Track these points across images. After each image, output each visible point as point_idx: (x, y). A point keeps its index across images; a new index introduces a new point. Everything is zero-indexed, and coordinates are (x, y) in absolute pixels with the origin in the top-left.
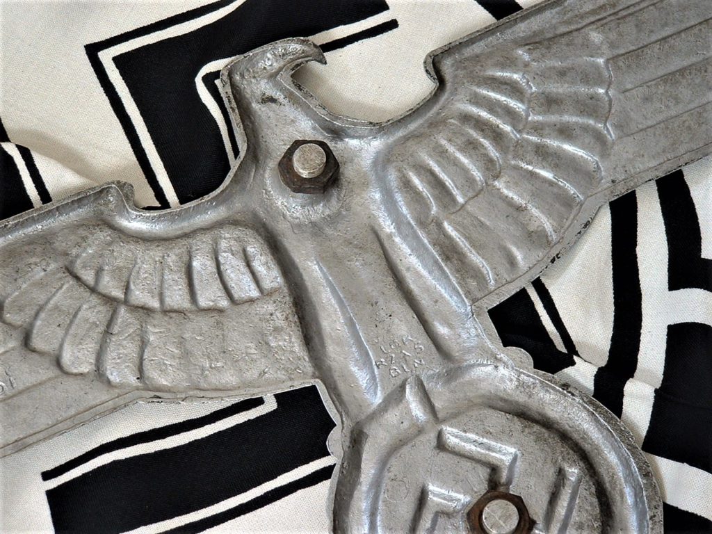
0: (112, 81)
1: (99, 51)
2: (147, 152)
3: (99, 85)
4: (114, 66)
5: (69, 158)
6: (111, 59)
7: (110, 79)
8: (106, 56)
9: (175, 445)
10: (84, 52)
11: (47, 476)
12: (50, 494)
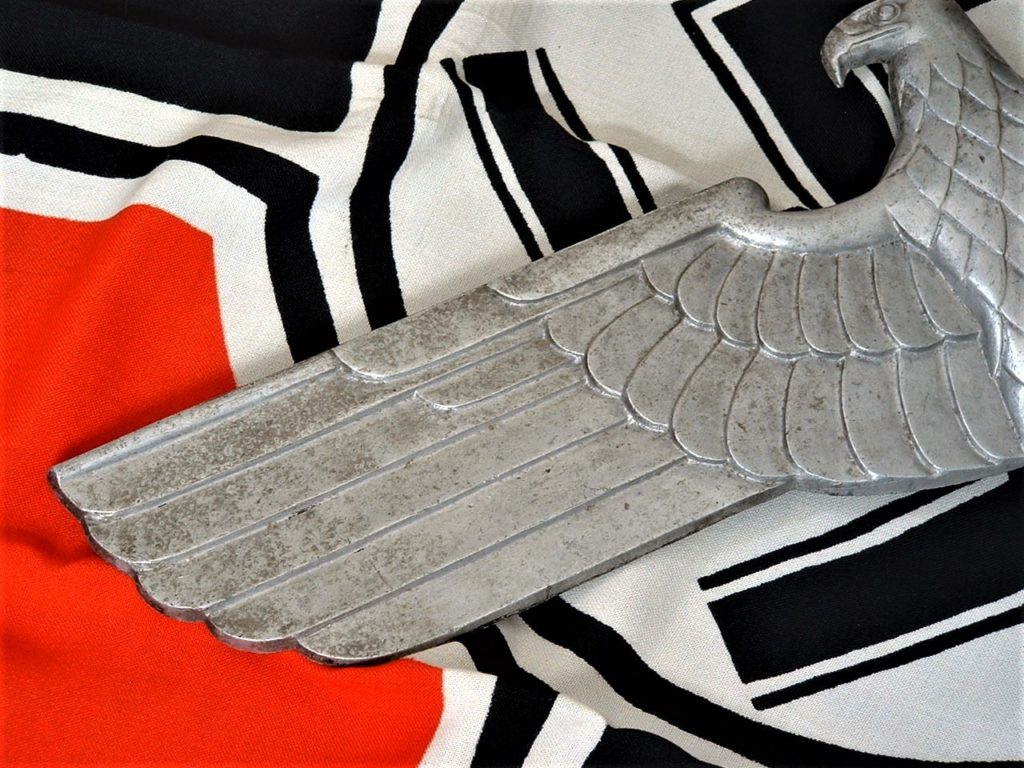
0: (717, 51)
1: (693, 10)
2: (778, 144)
3: (699, 56)
4: (715, 30)
5: (669, 157)
6: (710, 21)
7: (714, 47)
8: (703, 17)
9: (888, 538)
10: (672, 13)
11: (706, 583)
12: (715, 607)
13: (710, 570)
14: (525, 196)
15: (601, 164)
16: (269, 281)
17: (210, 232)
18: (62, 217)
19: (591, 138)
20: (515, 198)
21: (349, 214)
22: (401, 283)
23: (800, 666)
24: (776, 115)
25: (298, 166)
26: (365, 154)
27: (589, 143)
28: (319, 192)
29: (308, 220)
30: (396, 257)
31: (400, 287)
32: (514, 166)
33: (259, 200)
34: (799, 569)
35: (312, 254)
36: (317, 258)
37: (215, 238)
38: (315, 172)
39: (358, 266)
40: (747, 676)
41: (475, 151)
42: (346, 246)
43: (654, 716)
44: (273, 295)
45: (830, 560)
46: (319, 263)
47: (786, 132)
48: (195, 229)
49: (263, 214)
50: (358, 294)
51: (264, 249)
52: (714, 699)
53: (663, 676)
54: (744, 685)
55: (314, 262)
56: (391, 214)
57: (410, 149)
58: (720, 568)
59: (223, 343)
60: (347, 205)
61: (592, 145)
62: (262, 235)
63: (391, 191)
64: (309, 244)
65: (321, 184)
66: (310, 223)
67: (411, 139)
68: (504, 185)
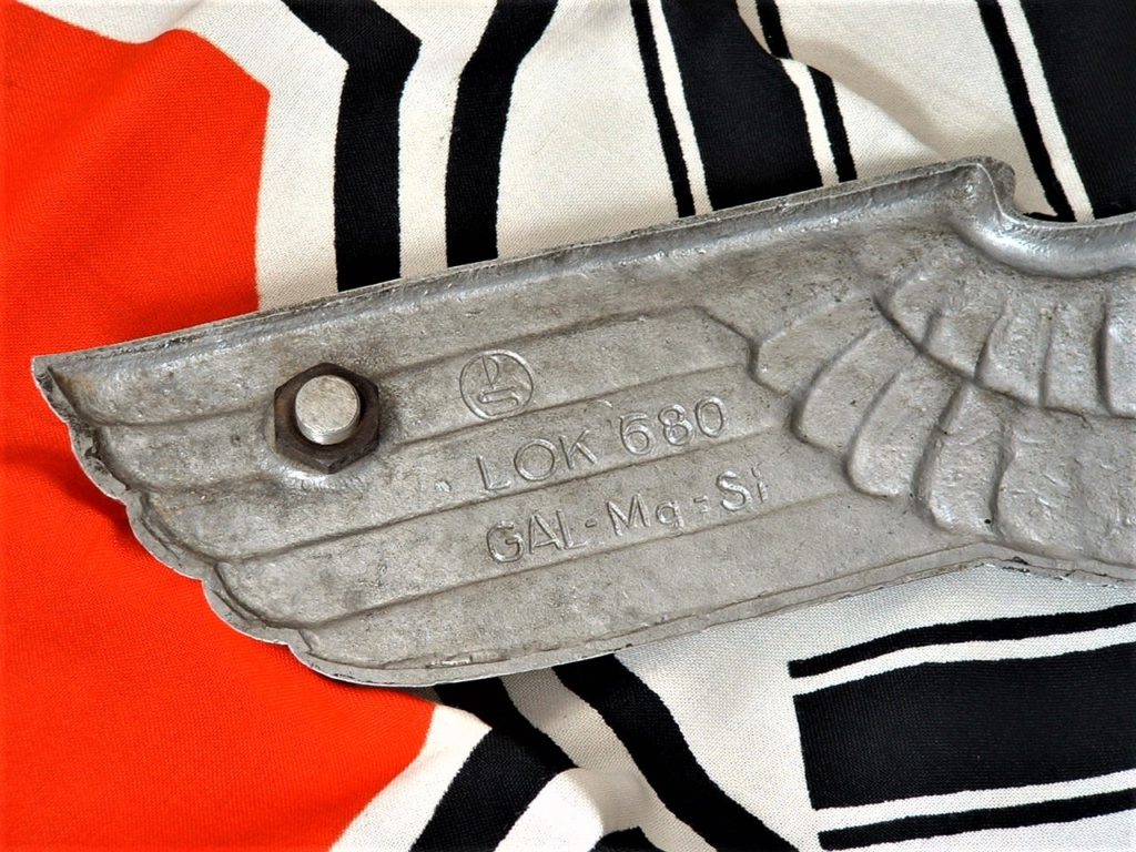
2: (1038, 113)
5: (897, 105)
11: (798, 669)
12: (802, 702)
13: (806, 653)
14: (689, 117)
15: (792, 91)
16: (332, 163)
17: (268, 85)
18: (90, 29)
19: (788, 55)
20: (675, 118)
21: (455, 98)
22: (500, 197)
23: (891, 798)
24: (1047, 76)
25: (397, 21)
26: (487, 24)
27: (783, 60)
28: (419, 61)
29: (400, 95)
30: (503, 164)
31: (498, 202)
32: (683, 77)
33: (339, 56)
34: (917, 663)
35: (396, 139)
36: (401, 146)
37: (274, 92)
38: (417, 34)
39: (450, 167)
40: (820, 799)
41: (636, 48)
42: (442, 139)
43: (689, 827)
44: (332, 180)
45: (959, 659)
46: (401, 152)
47: (1053, 100)
48: (249, 77)
49: (342, 75)
50: (442, 202)
51: (335, 120)
52: (771, 823)
53: (712, 778)
54: (814, 811)
55: (395, 150)
56: (510, 109)
57: (548, 28)
58: (819, 652)
59: (254, 229)
60: (455, 86)
61: (787, 64)
62: (337, 102)
63: (517, 78)
64: (396, 127)
65: (423, 52)
66: (402, 100)
67: (551, 16)
68: (665, 99)
